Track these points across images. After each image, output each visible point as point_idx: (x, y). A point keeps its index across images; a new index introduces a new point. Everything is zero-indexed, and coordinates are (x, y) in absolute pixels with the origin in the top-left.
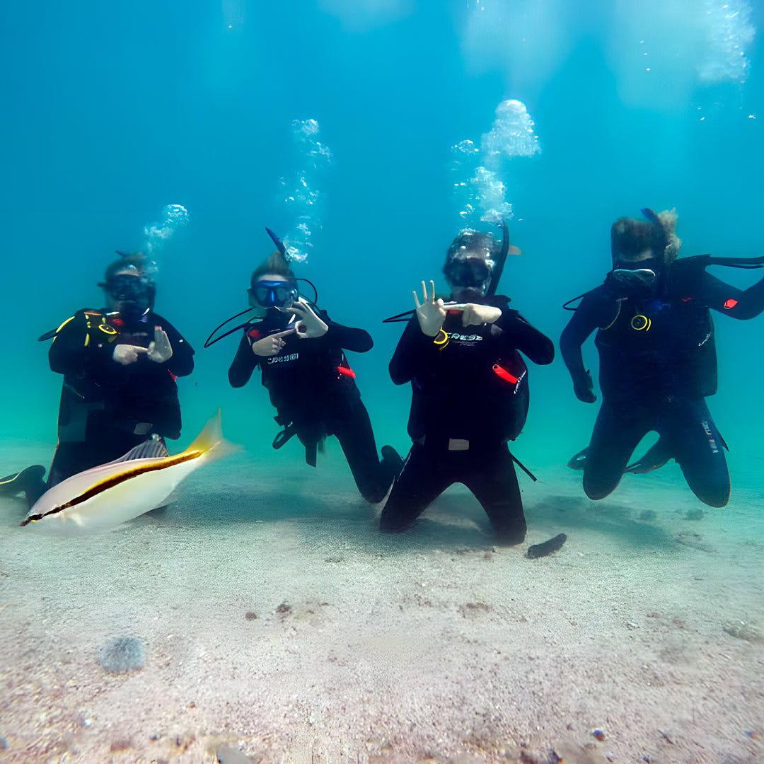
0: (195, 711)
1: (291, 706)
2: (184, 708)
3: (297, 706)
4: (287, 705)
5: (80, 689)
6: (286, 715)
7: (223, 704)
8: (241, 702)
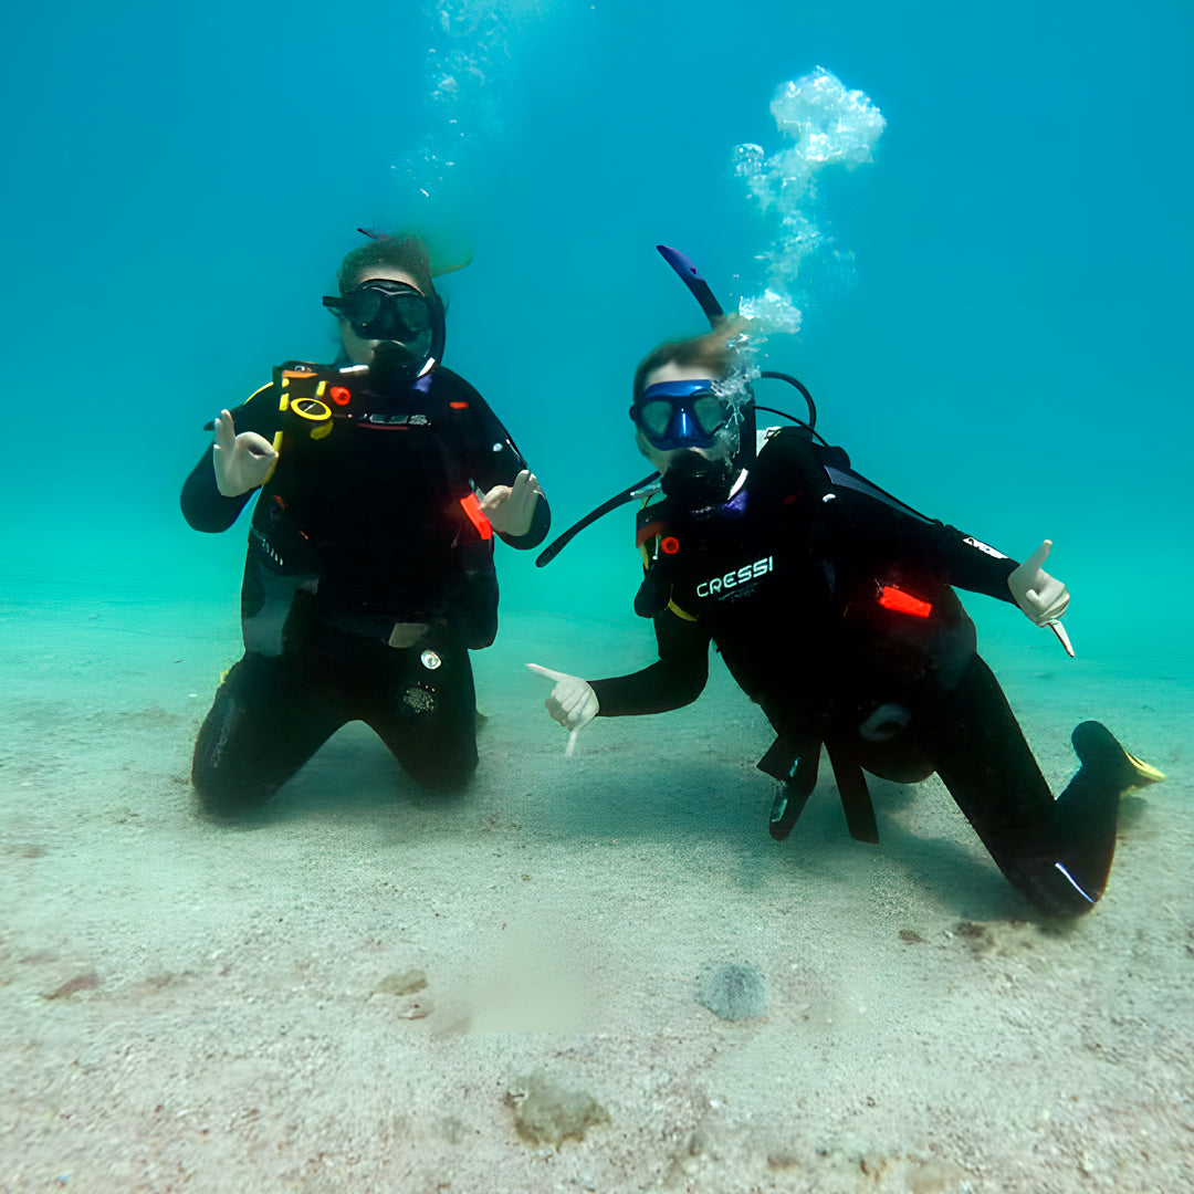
0: (877, 1113)
1: (1042, 1131)
2: (858, 1105)
3: (1053, 1132)
4: (1035, 1129)
5: (686, 1043)
6: (1036, 1147)
7: (922, 1108)
8: (952, 1109)
